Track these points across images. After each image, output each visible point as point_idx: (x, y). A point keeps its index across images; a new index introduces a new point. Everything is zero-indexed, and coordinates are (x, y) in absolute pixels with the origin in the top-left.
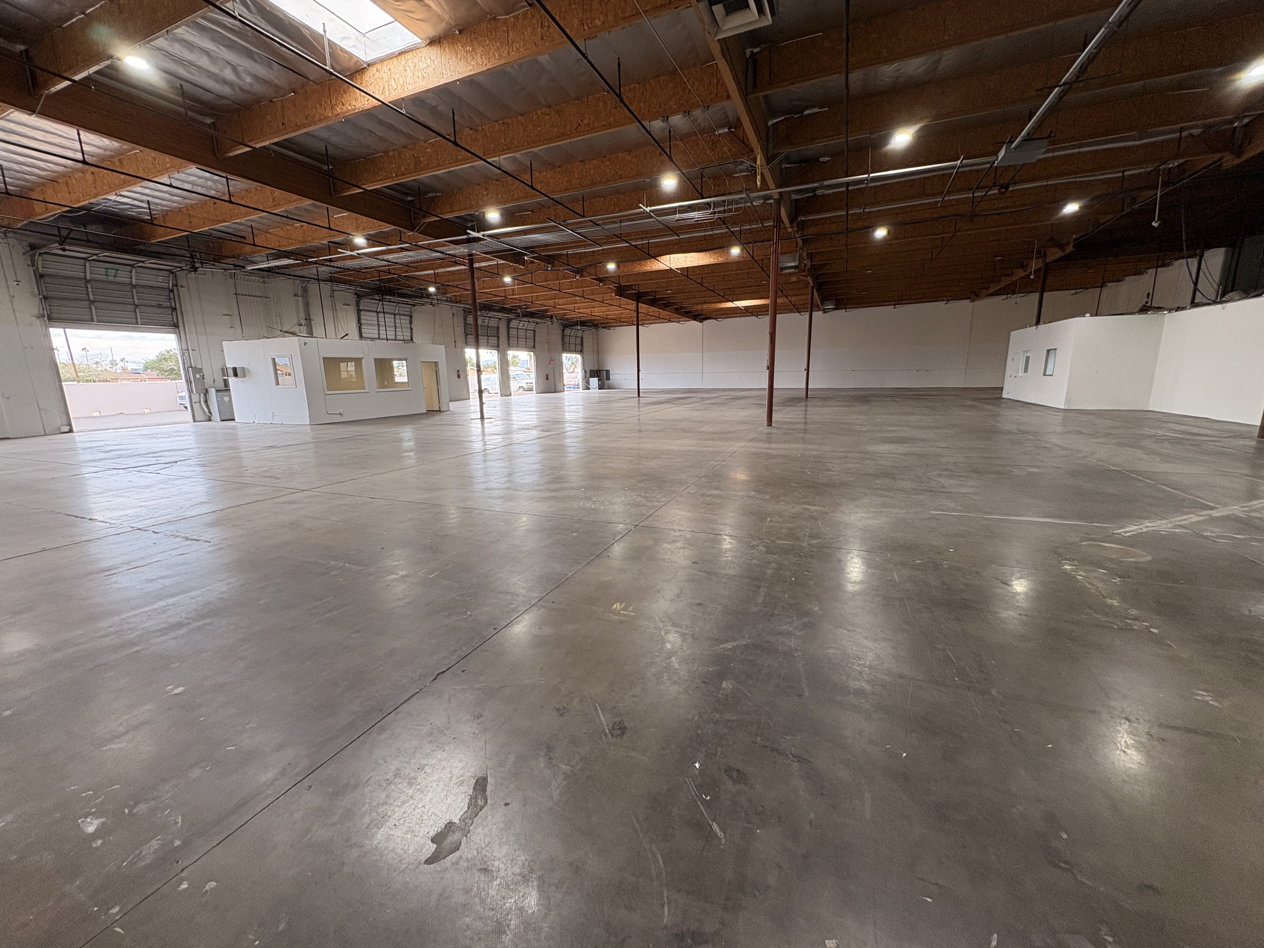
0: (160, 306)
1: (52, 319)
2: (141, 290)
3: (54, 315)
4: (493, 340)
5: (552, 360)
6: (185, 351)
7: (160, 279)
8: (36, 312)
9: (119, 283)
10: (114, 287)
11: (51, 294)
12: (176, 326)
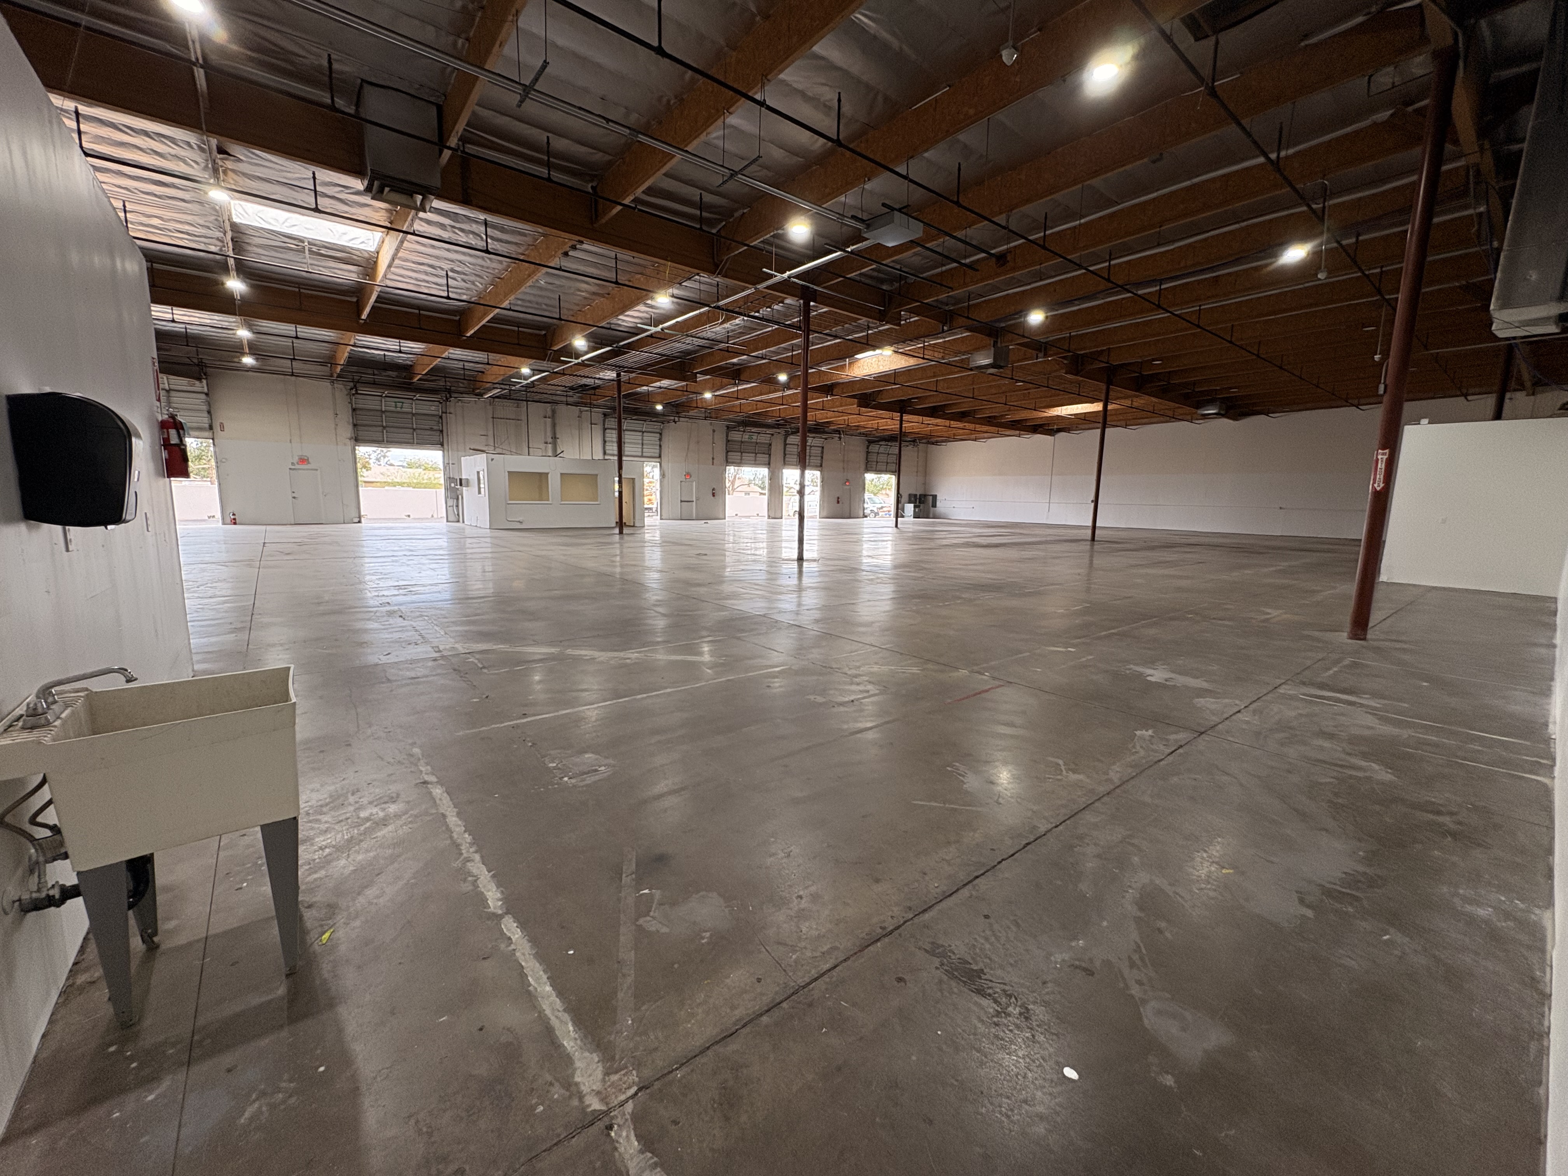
0: (431, 429)
1: (358, 440)
2: (419, 417)
3: (360, 438)
4: (764, 458)
5: (848, 480)
6: (446, 466)
7: (433, 408)
8: (349, 435)
9: (404, 413)
10: (400, 416)
11: (359, 422)
12: (442, 445)
